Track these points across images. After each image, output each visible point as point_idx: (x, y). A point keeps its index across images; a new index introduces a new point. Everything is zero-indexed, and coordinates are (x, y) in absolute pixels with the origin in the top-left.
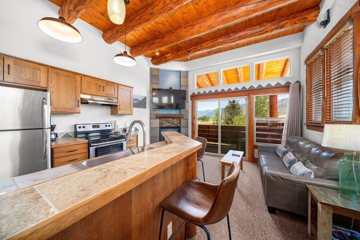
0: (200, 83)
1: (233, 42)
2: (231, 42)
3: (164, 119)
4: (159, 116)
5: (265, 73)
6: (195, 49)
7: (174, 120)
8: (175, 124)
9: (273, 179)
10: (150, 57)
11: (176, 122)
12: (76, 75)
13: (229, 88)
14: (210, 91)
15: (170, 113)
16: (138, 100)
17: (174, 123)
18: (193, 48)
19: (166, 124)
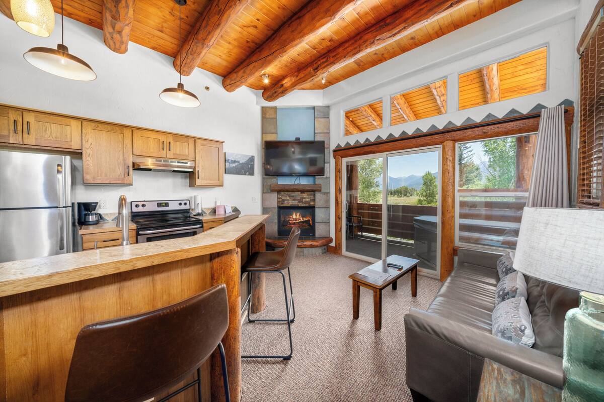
0: (364, 125)
1: (394, 35)
2: (391, 37)
3: (286, 193)
4: (276, 188)
5: (498, 91)
6: (327, 61)
7: (304, 195)
8: (306, 202)
9: (416, 328)
10: (261, 89)
11: (306, 197)
12: (124, 129)
13: (404, 131)
14: (367, 139)
15: (296, 183)
16: (239, 162)
17: (304, 200)
18: (322, 61)
19: (290, 202)
